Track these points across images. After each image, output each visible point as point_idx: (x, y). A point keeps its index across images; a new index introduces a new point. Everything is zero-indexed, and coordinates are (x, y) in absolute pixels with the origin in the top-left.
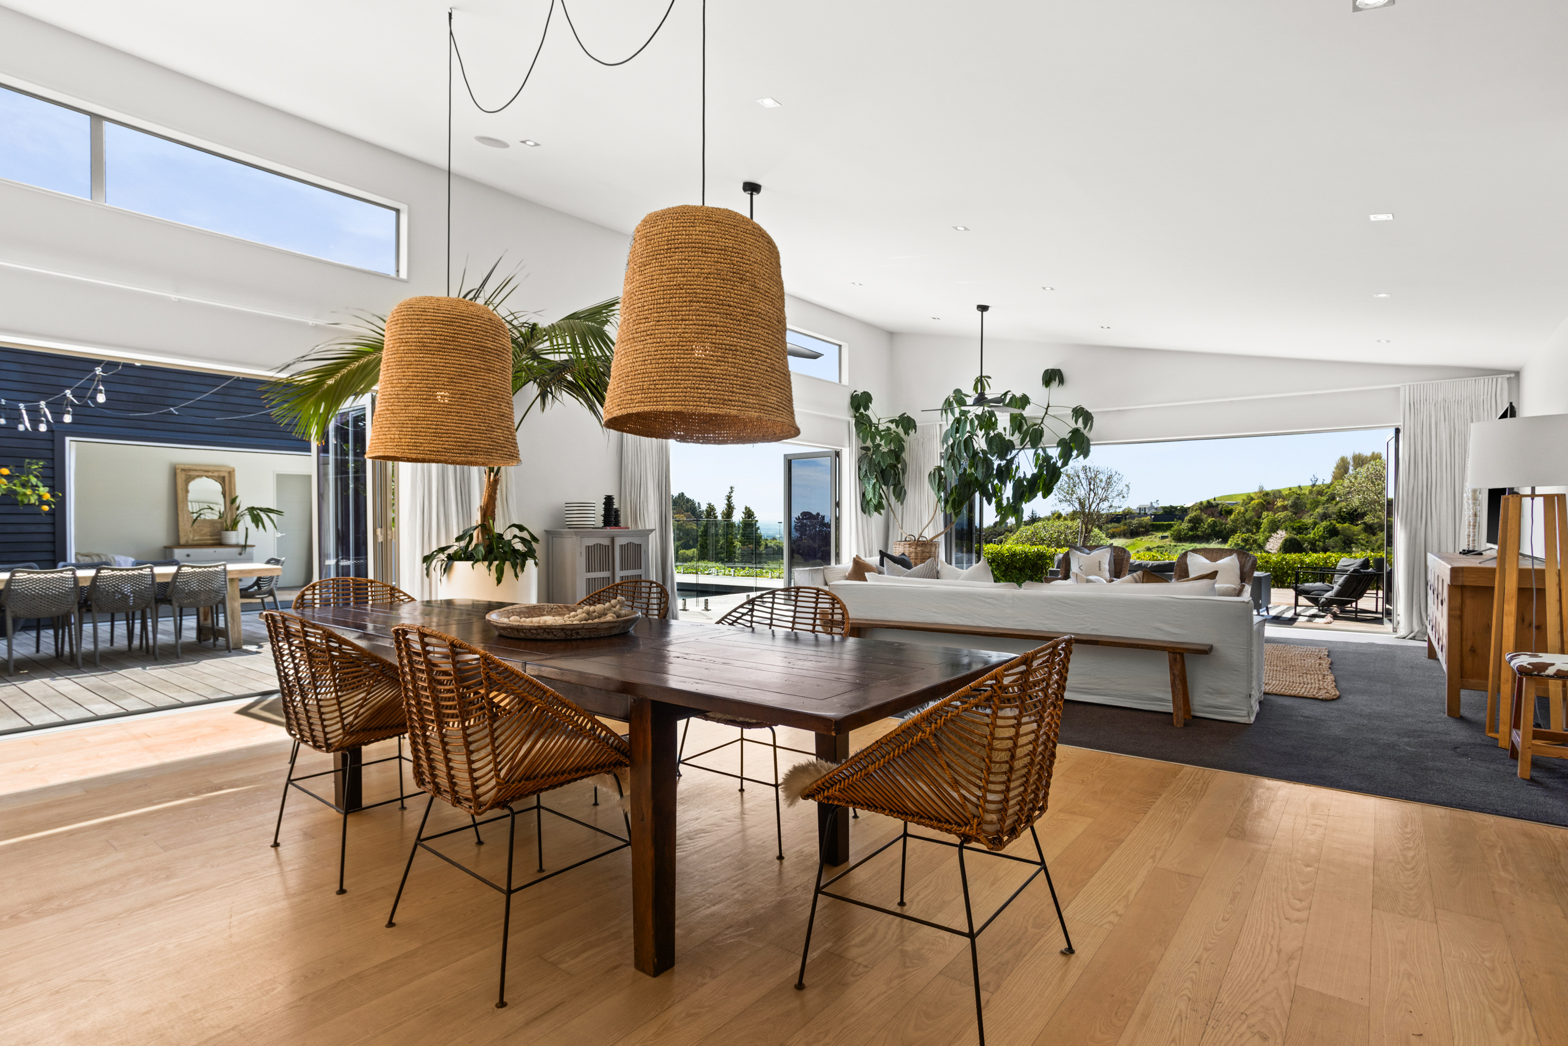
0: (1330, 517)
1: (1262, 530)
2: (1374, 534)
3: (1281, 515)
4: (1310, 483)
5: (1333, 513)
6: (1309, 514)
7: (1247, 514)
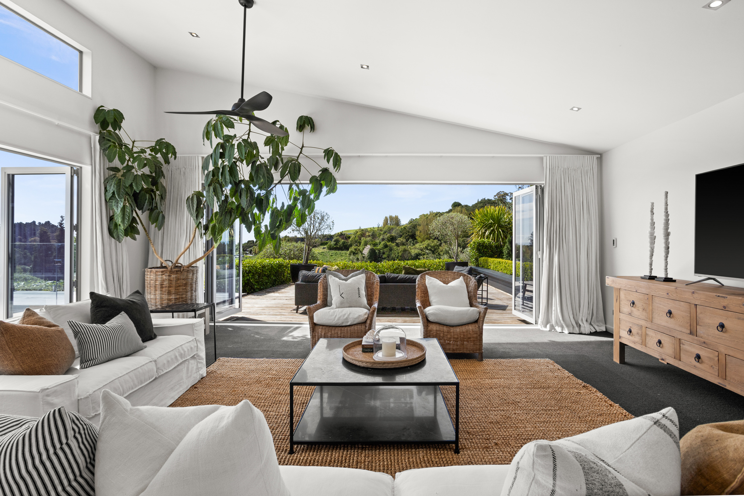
0: (385, 240)
1: (361, 245)
2: (399, 247)
4: (377, 226)
5: (386, 238)
6: (378, 239)
7: (356, 238)
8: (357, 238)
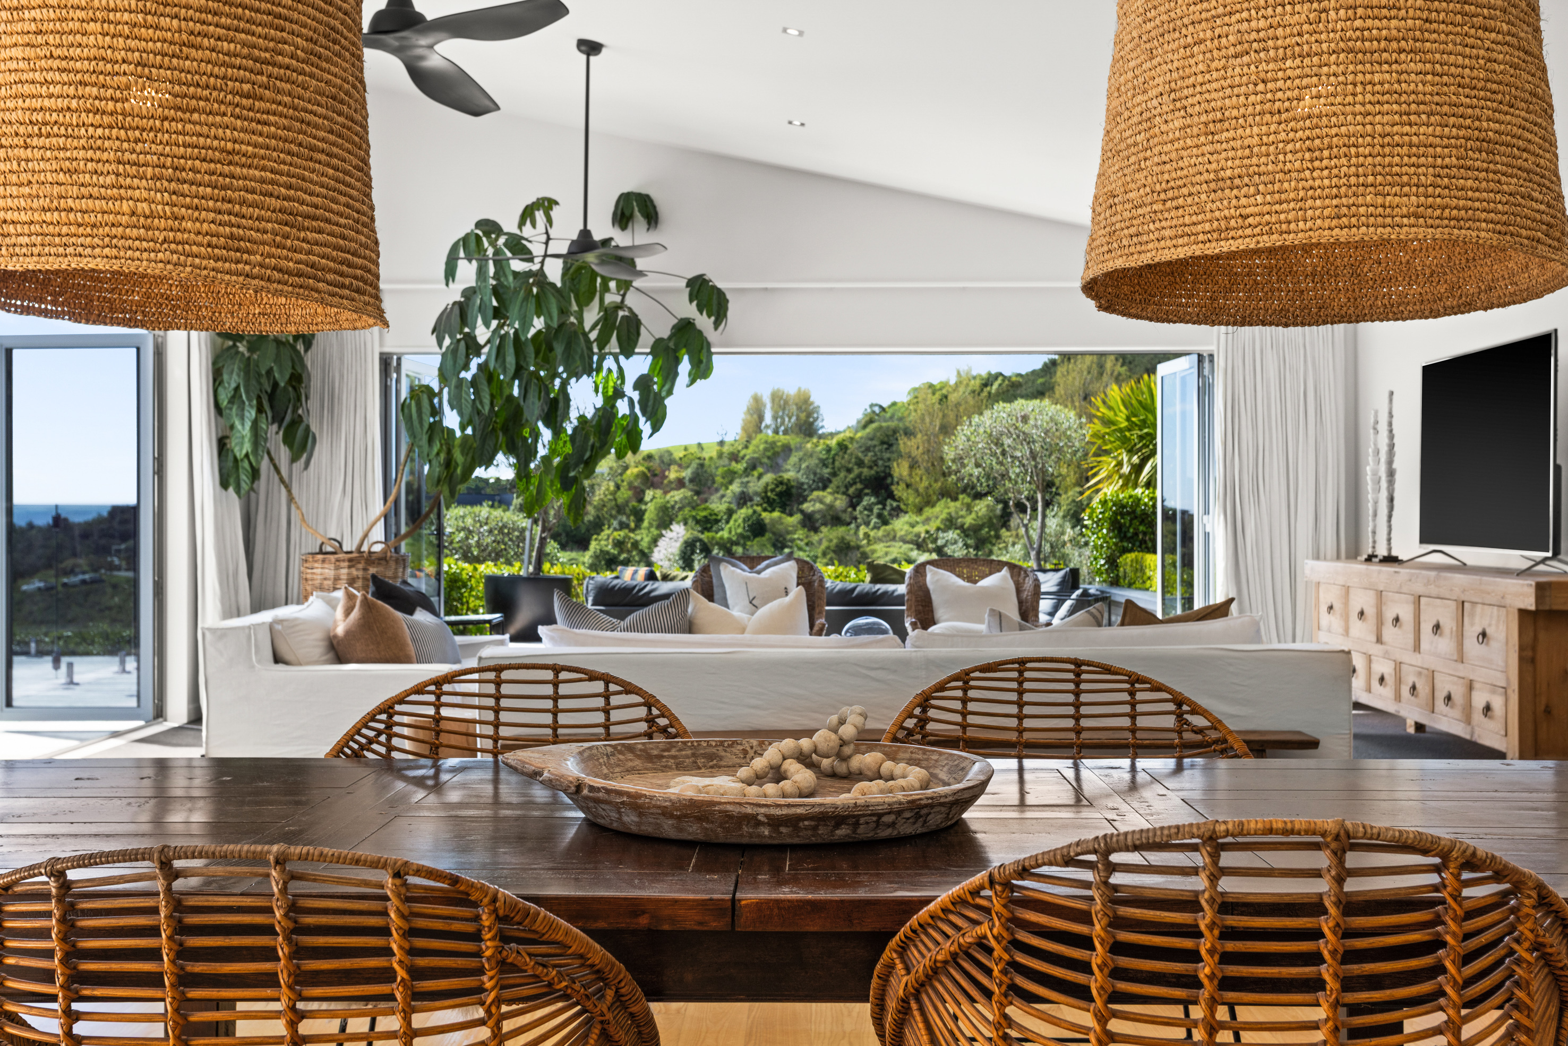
0: (751, 500)
1: (645, 524)
3: (677, 496)
4: (717, 441)
5: (756, 494)
6: (719, 495)
7: (619, 494)
8: (625, 494)
